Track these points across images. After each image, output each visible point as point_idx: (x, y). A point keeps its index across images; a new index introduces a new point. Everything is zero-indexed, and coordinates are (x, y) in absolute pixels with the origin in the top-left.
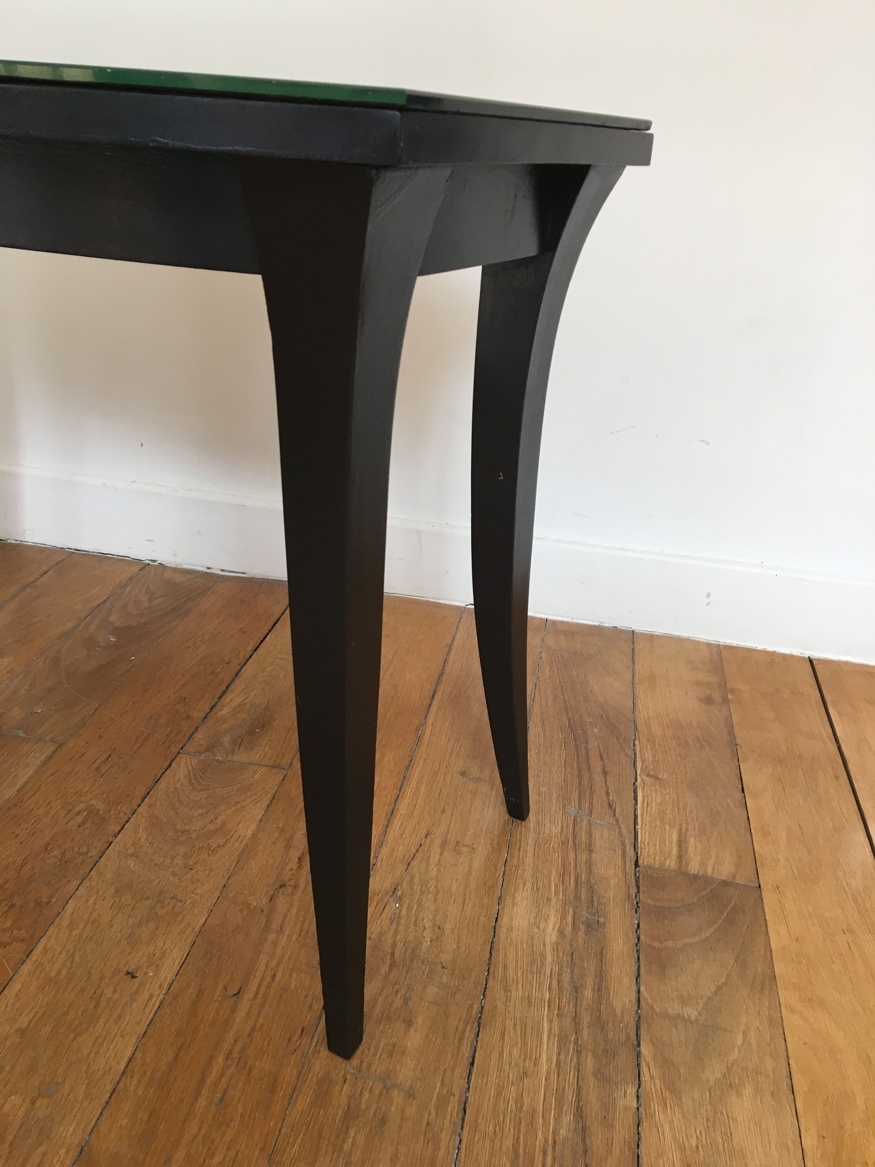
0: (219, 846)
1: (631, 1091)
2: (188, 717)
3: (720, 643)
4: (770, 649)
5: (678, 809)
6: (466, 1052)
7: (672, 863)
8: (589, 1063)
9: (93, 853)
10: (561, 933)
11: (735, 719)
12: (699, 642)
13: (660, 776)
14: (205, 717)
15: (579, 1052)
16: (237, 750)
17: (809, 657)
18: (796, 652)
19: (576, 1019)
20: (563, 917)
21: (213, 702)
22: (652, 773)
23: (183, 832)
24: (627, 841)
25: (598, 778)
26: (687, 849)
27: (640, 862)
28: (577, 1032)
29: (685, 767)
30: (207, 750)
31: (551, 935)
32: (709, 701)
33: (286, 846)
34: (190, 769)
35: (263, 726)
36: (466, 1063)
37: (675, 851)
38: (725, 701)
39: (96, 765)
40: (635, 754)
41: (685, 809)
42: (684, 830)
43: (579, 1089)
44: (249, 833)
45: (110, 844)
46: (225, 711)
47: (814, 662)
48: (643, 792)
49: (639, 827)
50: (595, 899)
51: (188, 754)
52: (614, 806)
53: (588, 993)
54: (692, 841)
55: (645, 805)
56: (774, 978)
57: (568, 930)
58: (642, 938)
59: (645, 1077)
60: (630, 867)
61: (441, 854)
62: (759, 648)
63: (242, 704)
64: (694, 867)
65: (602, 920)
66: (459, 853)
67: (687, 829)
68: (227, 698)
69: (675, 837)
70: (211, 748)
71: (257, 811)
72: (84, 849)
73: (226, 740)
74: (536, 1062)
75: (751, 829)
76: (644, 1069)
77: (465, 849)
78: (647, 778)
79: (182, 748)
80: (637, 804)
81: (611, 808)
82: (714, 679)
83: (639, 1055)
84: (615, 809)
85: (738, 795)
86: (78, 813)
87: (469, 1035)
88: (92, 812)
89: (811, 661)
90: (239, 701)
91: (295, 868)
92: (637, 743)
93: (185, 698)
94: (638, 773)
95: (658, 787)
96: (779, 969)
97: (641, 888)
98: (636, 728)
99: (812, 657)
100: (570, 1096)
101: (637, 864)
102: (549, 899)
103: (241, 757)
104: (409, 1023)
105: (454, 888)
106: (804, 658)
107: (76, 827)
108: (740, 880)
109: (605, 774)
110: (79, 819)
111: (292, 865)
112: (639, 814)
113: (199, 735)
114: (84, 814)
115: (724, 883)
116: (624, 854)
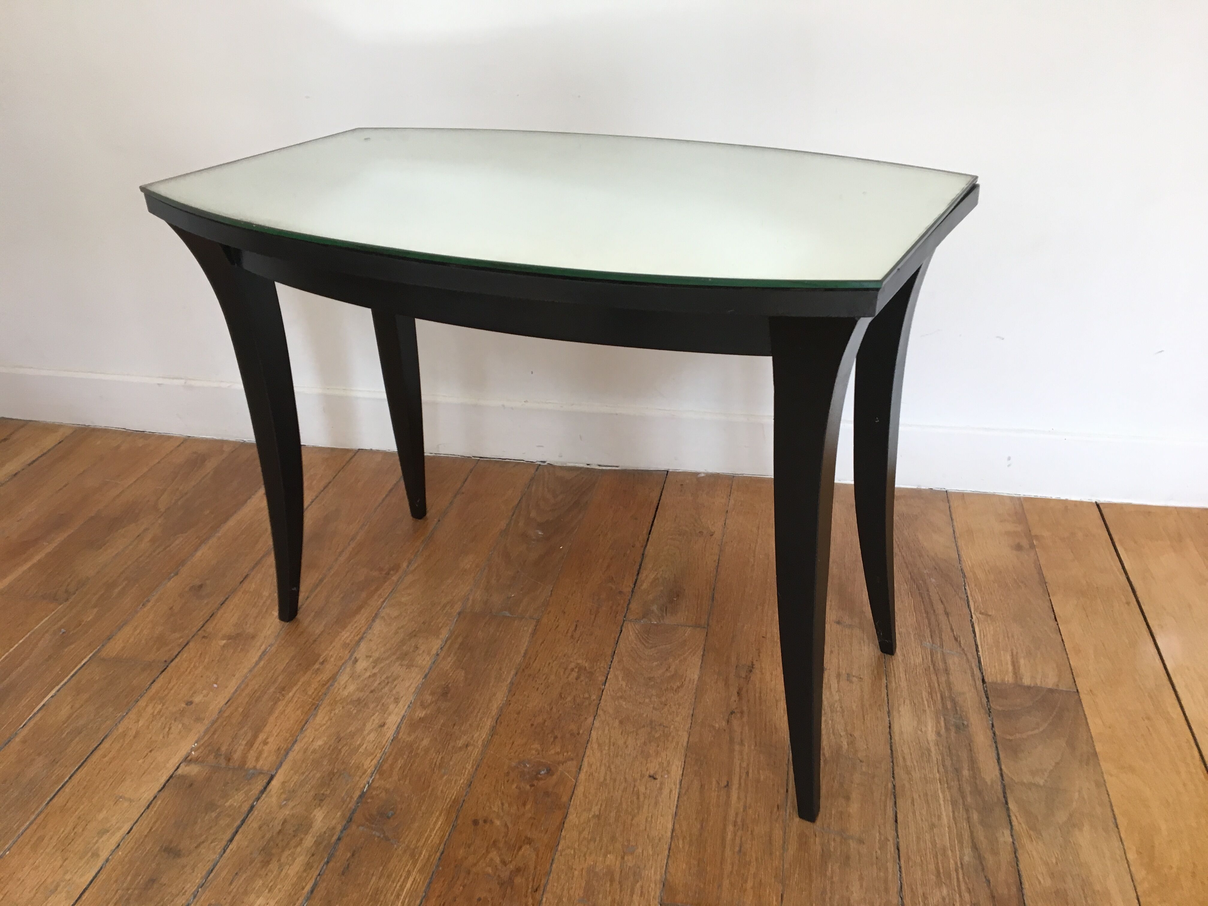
0: (678, 687)
1: (1007, 832)
2: (620, 592)
3: (1021, 496)
4: (1063, 498)
5: (1008, 638)
6: (890, 813)
7: (1009, 678)
8: (975, 816)
9: (594, 697)
10: (938, 734)
11: (1042, 562)
12: (1003, 496)
13: (990, 613)
14: (633, 591)
15: (967, 811)
16: (665, 615)
17: (1096, 502)
18: (1086, 498)
19: (960, 790)
20: (938, 722)
21: (634, 580)
22: (983, 611)
23: (650, 679)
24: (973, 665)
25: (942, 618)
26: (1019, 668)
27: (986, 680)
28: (963, 797)
29: (1008, 604)
30: (644, 617)
31: (931, 736)
32: (1019, 547)
33: (725, 684)
34: (637, 632)
35: (678, 596)
36: (893, 821)
37: (1010, 669)
38: (1032, 546)
39: (569, 634)
40: (967, 596)
41: (1013, 636)
42: (1015, 653)
43: (972, 833)
44: (696, 677)
45: (603, 691)
46: (645, 586)
47: (1101, 507)
48: (979, 627)
49: (980, 653)
50: (958, 708)
51: (631, 621)
52: (958, 639)
53: (966, 773)
54: (1022, 661)
55: (982, 637)
56: (1095, 754)
57: (943, 731)
58: (997, 733)
59: (1015, 823)
60: (979, 683)
61: (838, 682)
62: (1054, 498)
63: (656, 579)
64: (1027, 681)
65: (965, 723)
66: (851, 682)
67: (1017, 653)
68: (642, 576)
69: (1009, 658)
70: (646, 614)
71: (696, 660)
72: (587, 695)
73: (655, 608)
74: (939, 817)
75: (1065, 649)
76: (1013, 818)
77: (855, 679)
78: (980, 616)
79: (625, 617)
80: (975, 636)
81: (957, 641)
82: (1019, 528)
83: (1008, 809)
84: (960, 641)
85: (1053, 623)
86: (572, 670)
87: (890, 804)
88: (581, 668)
89: (1098, 505)
90: (654, 576)
91: (737, 699)
92: (967, 588)
94: (973, 612)
95: (990, 622)
96: (1099, 748)
97: (990, 699)
98: (964, 576)
99: (1098, 502)
100: (966, 835)
101: (983, 681)
102: (924, 711)
103: (669, 620)
104: (848, 798)
105: (854, 707)
106: (1091, 503)
107: (575, 680)
108: (1062, 688)
109: (947, 614)
110: (574, 674)
111: (735, 697)
112: (979, 644)
113: (633, 606)
114: (576, 670)
115: (1051, 691)
116: (973, 675)
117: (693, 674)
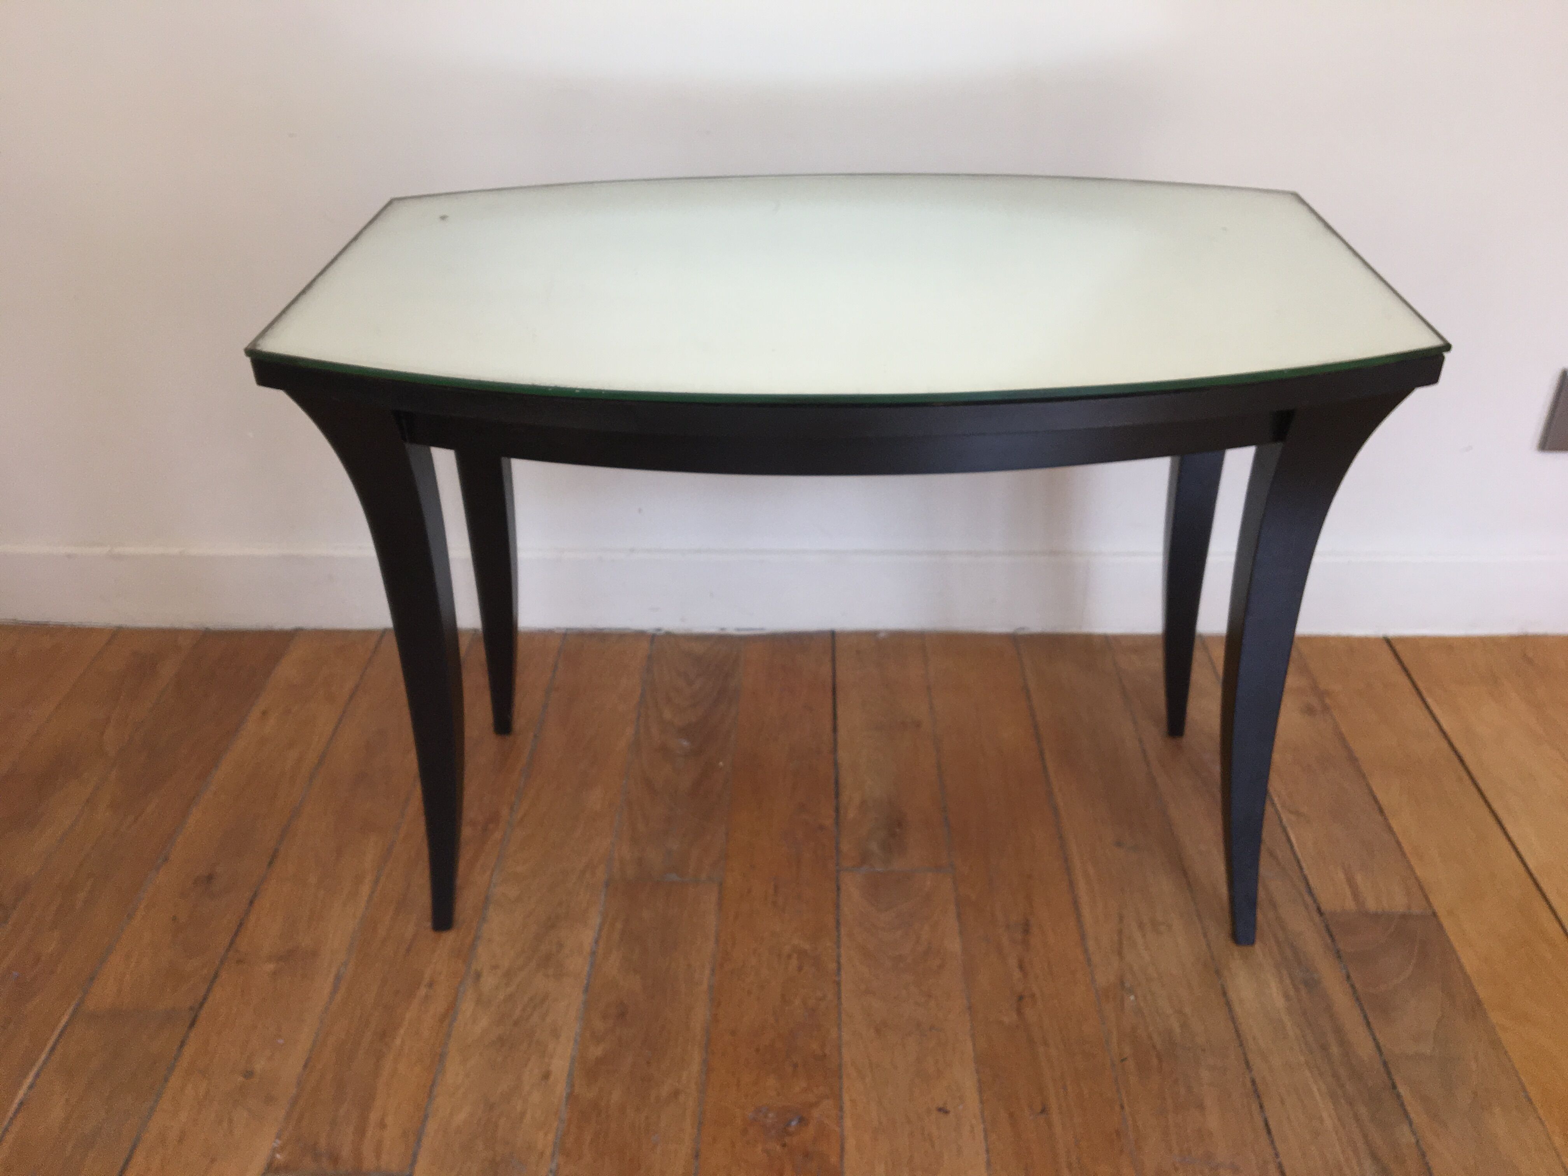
0: (939, 967)
1: (1406, 1128)
6: (1260, 1124)
7: (1350, 905)
8: (1363, 1111)
9: (830, 996)
10: (1287, 997)
11: (1344, 730)
13: (1302, 812)
14: (837, 824)
15: (1351, 1104)
16: (890, 856)
17: (1384, 636)
18: (1369, 632)
19: (1336, 1076)
20: (1282, 980)
21: (835, 806)
22: (1292, 808)
23: (898, 958)
24: (1302, 889)
26: (1357, 887)
27: (1323, 908)
28: (1342, 1086)
29: (1320, 795)
30: (863, 863)
31: (1280, 1002)
32: (1310, 711)
34: (860, 887)
35: (900, 825)
36: (1264, 1132)
37: (1348, 892)
38: (1326, 709)
39: (769, 900)
41: (1338, 842)
42: (1347, 866)
43: (1365, 1136)
44: (958, 947)
45: (839, 984)
46: (851, 813)
47: (1392, 643)
48: (1293, 833)
49: (1305, 871)
50: (1301, 956)
51: (847, 871)
52: (1275, 856)
53: (1335, 1050)
54: (1358, 878)
55: (1301, 847)
57: (1292, 992)
58: (1357, 986)
59: (1412, 1115)
60: (1315, 915)
61: (1143, 936)
63: (863, 802)
64: (1371, 905)
65: (1315, 976)
66: (1160, 934)
67: (1349, 866)
68: (844, 797)
69: (1341, 876)
70: (864, 858)
71: (950, 922)
72: (819, 994)
73: (874, 846)
74: (1321, 1120)
75: (1405, 855)
76: (1409, 1108)
77: (1162, 927)
78: (1290, 815)
79: (837, 865)
80: (1292, 846)
82: (1305, 682)
83: (1399, 1096)
85: (1380, 818)
86: (789, 957)
87: (1255, 1107)
88: (800, 953)
89: (1387, 641)
90: (859, 796)
91: (1021, 976)
94: (1281, 813)
95: (1304, 825)
96: (1482, 992)
97: (1335, 937)
99: (1386, 636)
100: (1361, 1144)
101: (1320, 911)
102: (1261, 965)
103: (899, 864)
104: (1201, 1107)
105: (1174, 970)
106: (1379, 638)
107: (797, 972)
108: (1416, 910)
110: (794, 962)
111: (1017, 974)
112: (1300, 857)
113: (845, 847)
114: (795, 956)
115: (1404, 917)
116: (1306, 907)
117: (954, 945)
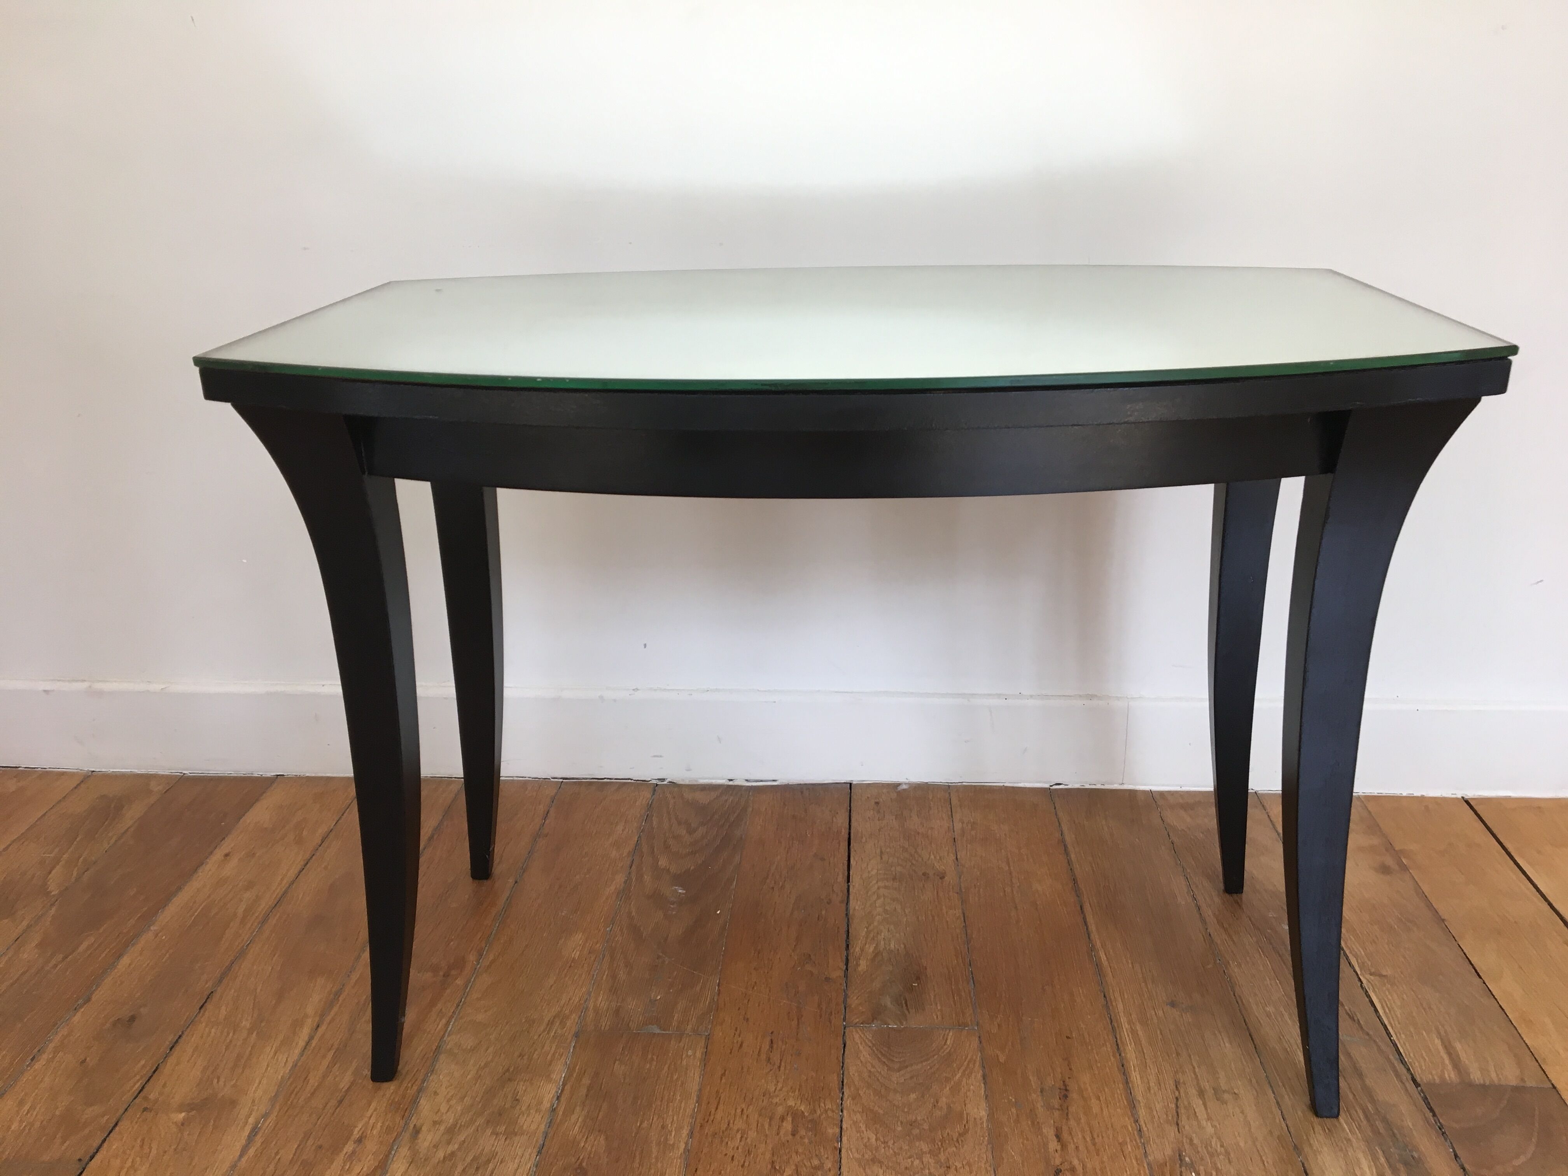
0: (960, 1135)
2: (827, 979)
3: (1359, 794)
4: (1417, 793)
5: (1424, 1009)
7: (1451, 1075)
9: (828, 1165)
11: (1426, 888)
13: (1384, 973)
14: (846, 976)
16: (906, 1012)
17: (1463, 798)
18: (1448, 793)
20: (1375, 1159)
21: (844, 958)
22: (1373, 970)
23: (912, 1124)
24: (1391, 1057)
26: (1458, 1056)
27: (1418, 1080)
29: (1404, 957)
30: (874, 1019)
32: (1385, 870)
33: (1033, 1123)
34: (870, 1044)
35: (918, 979)
37: (1447, 1060)
38: (1404, 868)
39: (763, 1057)
41: (1430, 1008)
42: (1443, 1033)
44: (983, 1113)
45: (840, 1151)
46: (863, 965)
47: (1472, 804)
48: (1376, 995)
49: (1394, 1038)
50: (1396, 1131)
51: (855, 1025)
52: (1356, 1018)
54: (1458, 1046)
55: (1388, 1011)
58: (1467, 1166)
60: (1410, 1085)
61: (1205, 1105)
62: (1405, 794)
63: (877, 954)
64: (1476, 1076)
65: (1415, 1155)
66: (1225, 1102)
67: (1446, 1032)
68: (856, 949)
69: (1438, 1042)
70: (876, 1013)
71: (974, 1085)
72: (816, 1162)
73: (887, 1001)
75: (1511, 1021)
77: (1226, 1096)
78: (1372, 977)
79: (844, 1020)
80: (1376, 1010)
81: (1354, 1020)
82: (1375, 841)
84: (1358, 1020)
85: (1477, 982)
86: (783, 1119)
88: (796, 1116)
89: (1467, 802)
90: (871, 949)
91: (1059, 1148)
93: (810, 955)
94: (1359, 973)
95: (1389, 986)
97: (1437, 1111)
99: (1466, 797)
101: (1417, 1085)
102: (1348, 1140)
103: (916, 1021)
105: (1242, 1144)
106: (1457, 799)
107: (791, 1137)
108: (1530, 1083)
110: (788, 1126)
111: (1053, 1145)
112: (1386, 1023)
113: (853, 1001)
114: (790, 1119)
115: (1516, 1089)
116: (1398, 1075)
117: (979, 1111)
